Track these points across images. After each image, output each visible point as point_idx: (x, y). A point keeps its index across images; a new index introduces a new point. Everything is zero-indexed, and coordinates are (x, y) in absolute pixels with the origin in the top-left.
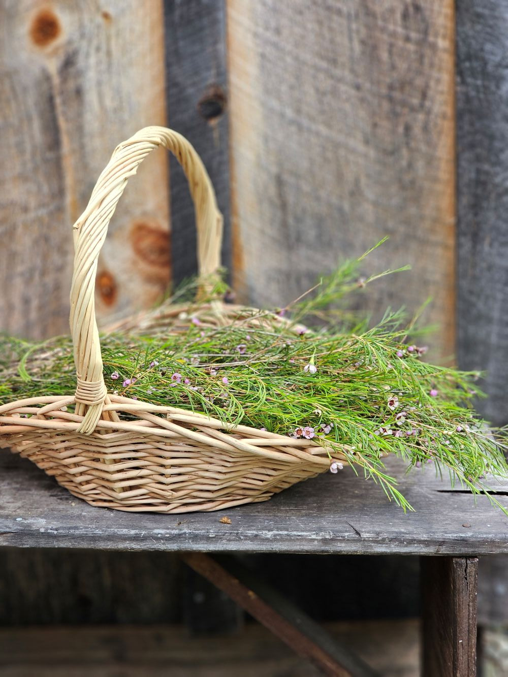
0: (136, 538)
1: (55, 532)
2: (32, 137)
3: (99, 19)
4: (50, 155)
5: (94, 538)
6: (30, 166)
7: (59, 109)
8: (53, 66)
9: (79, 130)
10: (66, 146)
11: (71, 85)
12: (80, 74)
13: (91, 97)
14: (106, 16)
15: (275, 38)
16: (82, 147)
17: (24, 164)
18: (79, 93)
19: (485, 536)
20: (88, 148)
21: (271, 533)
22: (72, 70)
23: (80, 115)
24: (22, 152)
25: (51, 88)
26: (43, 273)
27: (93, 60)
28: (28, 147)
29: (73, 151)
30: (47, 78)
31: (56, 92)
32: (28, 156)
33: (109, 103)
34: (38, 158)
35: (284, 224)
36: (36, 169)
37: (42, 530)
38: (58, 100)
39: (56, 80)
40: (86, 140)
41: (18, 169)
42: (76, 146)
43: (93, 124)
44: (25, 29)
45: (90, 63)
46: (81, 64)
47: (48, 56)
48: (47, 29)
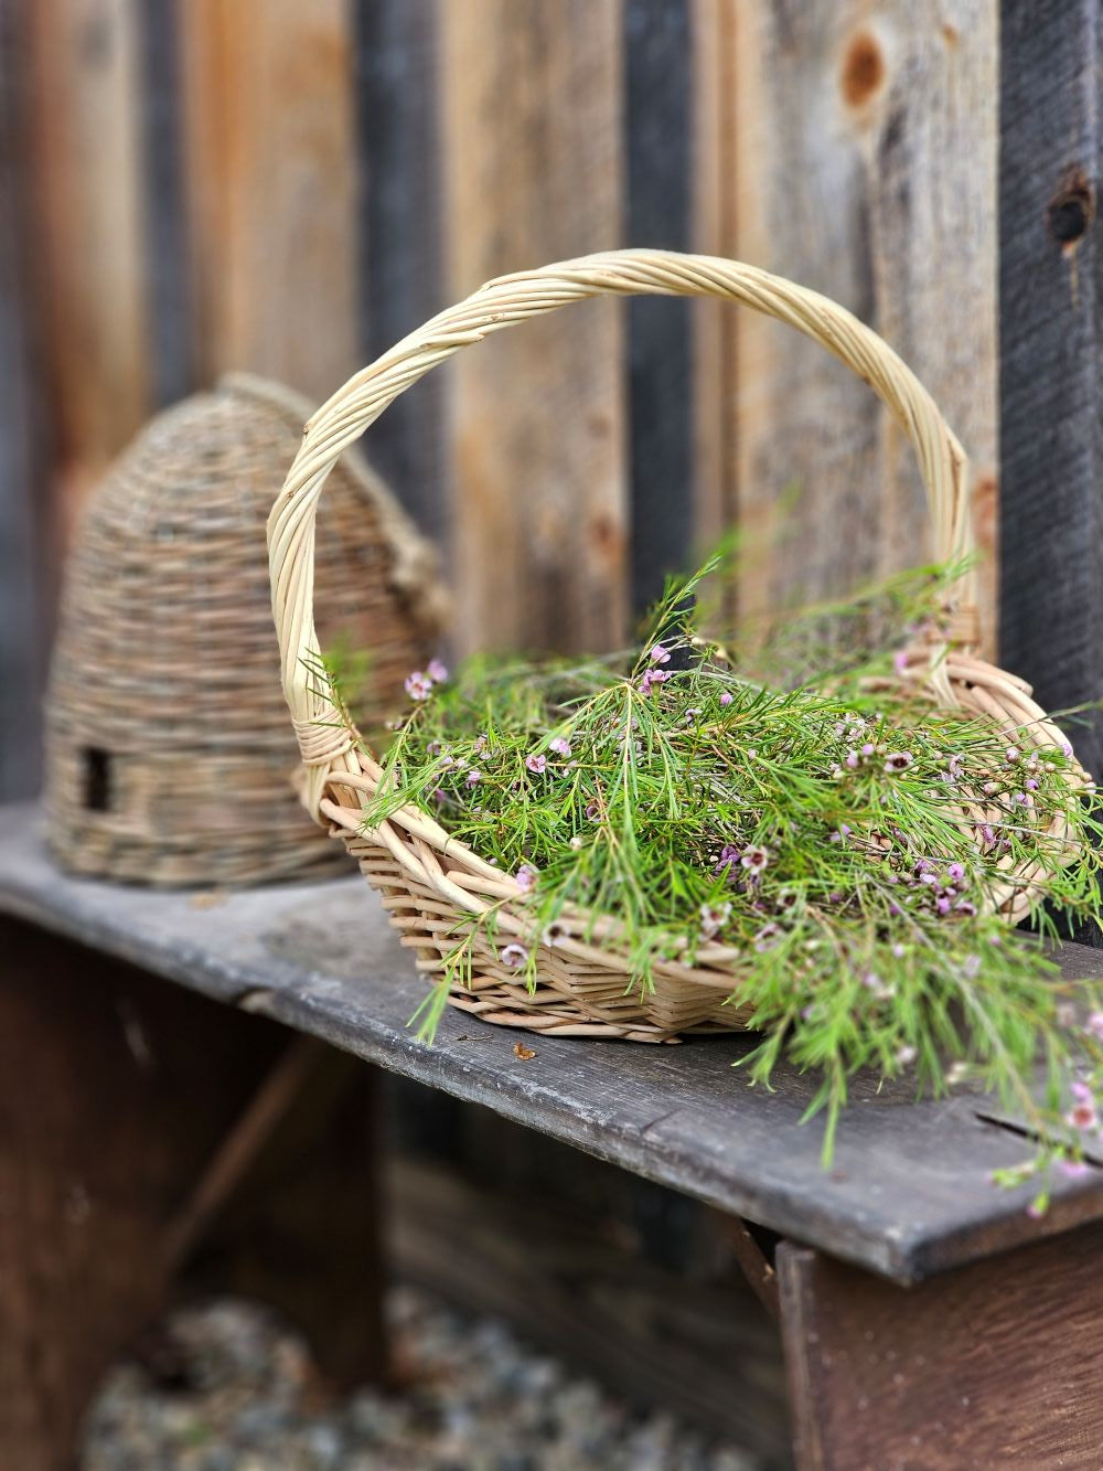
0: (387, 1045)
3: (940, 42)
5: (365, 1034)
8: (869, 145)
9: (903, 274)
10: (885, 313)
11: (894, 183)
12: (907, 159)
13: (922, 206)
14: (949, 33)
18: (904, 197)
20: (916, 314)
21: (539, 1089)
22: (896, 151)
23: (904, 245)
25: (865, 191)
27: (926, 131)
29: (893, 320)
33: (949, 219)
37: (303, 997)
38: (875, 215)
39: (874, 174)
40: (913, 297)
42: (896, 310)
43: (922, 262)
44: (833, 75)
45: (921, 136)
46: (910, 139)
47: (863, 126)
48: (864, 69)
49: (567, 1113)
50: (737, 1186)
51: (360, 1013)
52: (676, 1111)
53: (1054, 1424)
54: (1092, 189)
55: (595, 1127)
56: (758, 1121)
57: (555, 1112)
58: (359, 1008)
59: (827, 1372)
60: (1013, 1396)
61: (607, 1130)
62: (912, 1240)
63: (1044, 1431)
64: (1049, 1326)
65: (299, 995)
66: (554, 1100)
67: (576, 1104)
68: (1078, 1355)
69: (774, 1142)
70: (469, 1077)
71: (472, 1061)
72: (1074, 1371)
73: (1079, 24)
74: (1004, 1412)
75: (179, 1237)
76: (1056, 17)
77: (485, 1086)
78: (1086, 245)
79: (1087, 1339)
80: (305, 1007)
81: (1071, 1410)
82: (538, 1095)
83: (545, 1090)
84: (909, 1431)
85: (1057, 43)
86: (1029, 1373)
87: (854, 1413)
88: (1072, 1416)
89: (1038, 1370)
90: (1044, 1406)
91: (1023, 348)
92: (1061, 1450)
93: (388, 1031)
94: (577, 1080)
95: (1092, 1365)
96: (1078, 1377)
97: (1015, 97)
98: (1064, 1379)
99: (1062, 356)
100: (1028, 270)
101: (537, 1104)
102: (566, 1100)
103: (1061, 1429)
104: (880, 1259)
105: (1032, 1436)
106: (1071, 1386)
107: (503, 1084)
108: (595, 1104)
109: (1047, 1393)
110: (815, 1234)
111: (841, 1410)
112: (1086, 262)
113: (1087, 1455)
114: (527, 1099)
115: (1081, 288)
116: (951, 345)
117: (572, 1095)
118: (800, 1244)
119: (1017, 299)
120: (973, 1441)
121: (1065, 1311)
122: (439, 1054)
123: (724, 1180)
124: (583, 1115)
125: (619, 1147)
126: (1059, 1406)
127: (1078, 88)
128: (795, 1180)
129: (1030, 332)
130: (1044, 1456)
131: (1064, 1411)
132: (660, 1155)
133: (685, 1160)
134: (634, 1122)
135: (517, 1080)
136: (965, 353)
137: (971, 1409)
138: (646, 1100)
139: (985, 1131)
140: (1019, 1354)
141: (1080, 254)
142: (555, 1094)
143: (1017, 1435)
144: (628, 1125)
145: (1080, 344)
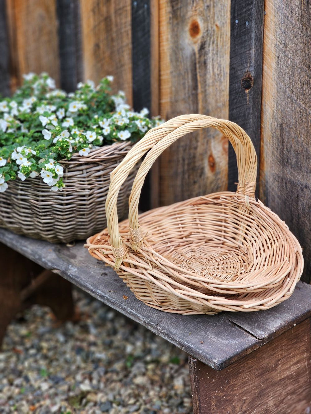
0: (92, 291)
1: (72, 277)
2: (188, 82)
3: (215, 27)
4: (194, 92)
6: (187, 95)
7: (198, 70)
8: (196, 48)
9: (205, 82)
10: (200, 90)
11: (202, 59)
12: (206, 54)
13: (210, 66)
14: (217, 26)
15: (284, 49)
16: (205, 91)
17: (185, 94)
18: (205, 63)
19: (198, 351)
20: (207, 92)
21: (131, 310)
22: (203, 52)
23: (205, 75)
24: (184, 88)
25: (195, 59)
26: (190, 149)
27: (211, 48)
28: (187, 86)
29: (202, 92)
30: (194, 54)
31: (197, 61)
32: (186, 91)
33: (216, 71)
34: (190, 93)
35: (282, 152)
36: (189, 97)
37: (69, 274)
38: (198, 66)
39: (197, 56)
40: (207, 88)
41: (183, 96)
42: (203, 90)
43: (210, 80)
44: (187, 28)
45: (210, 49)
46: (206, 49)
47: (195, 43)
48: (195, 29)
49: (138, 318)
50: (179, 343)
51: (84, 281)
52: (163, 318)
53: (244, 382)
54: (253, 78)
55: (145, 322)
56: (182, 322)
57: (135, 317)
58: (84, 279)
59: (199, 382)
60: (236, 378)
61: (148, 324)
62: (219, 363)
63: (242, 383)
64: (244, 363)
65: (68, 273)
66: (134, 314)
67: (140, 316)
68: (250, 367)
69: (186, 330)
70: (113, 304)
71: (113, 300)
72: (249, 370)
73: (250, 39)
74: (235, 382)
75: (24, 293)
76: (245, 35)
77: (117, 306)
78: (251, 91)
79: (252, 363)
80: (69, 276)
81: (248, 378)
82: (131, 312)
83: (132, 311)
84: (215, 390)
85: (245, 41)
86: (240, 373)
87: (204, 388)
88: (248, 379)
89: (242, 372)
90: (243, 378)
91: (235, 111)
92: (246, 386)
93: (92, 288)
94: (139, 307)
95: (253, 368)
96: (249, 371)
97: (234, 51)
98: (247, 372)
99: (244, 116)
100: (237, 93)
101: (130, 314)
102: (137, 314)
103: (246, 382)
104: (212, 365)
105: (240, 385)
106: (248, 373)
107: (122, 307)
108: (145, 316)
109: (243, 376)
110: (197, 357)
111: (202, 389)
112: (251, 95)
113: (251, 386)
114: (128, 312)
115: (249, 101)
116: (216, 101)
117: (139, 313)
118: (194, 358)
119: (234, 99)
120: (228, 389)
121: (247, 359)
122: (105, 296)
123: (176, 341)
124: (142, 319)
125: (151, 328)
126: (246, 378)
127: (250, 53)
128: (192, 344)
129: (237, 108)
130: (242, 388)
131: (246, 379)
132: (161, 332)
133: (167, 335)
134: (154, 323)
135: (125, 307)
136: (220, 104)
137: (228, 382)
138: (156, 315)
139: (231, 326)
140: (238, 370)
141: (249, 93)
142: (135, 312)
143: (237, 385)
144: (153, 324)
145: (249, 114)
